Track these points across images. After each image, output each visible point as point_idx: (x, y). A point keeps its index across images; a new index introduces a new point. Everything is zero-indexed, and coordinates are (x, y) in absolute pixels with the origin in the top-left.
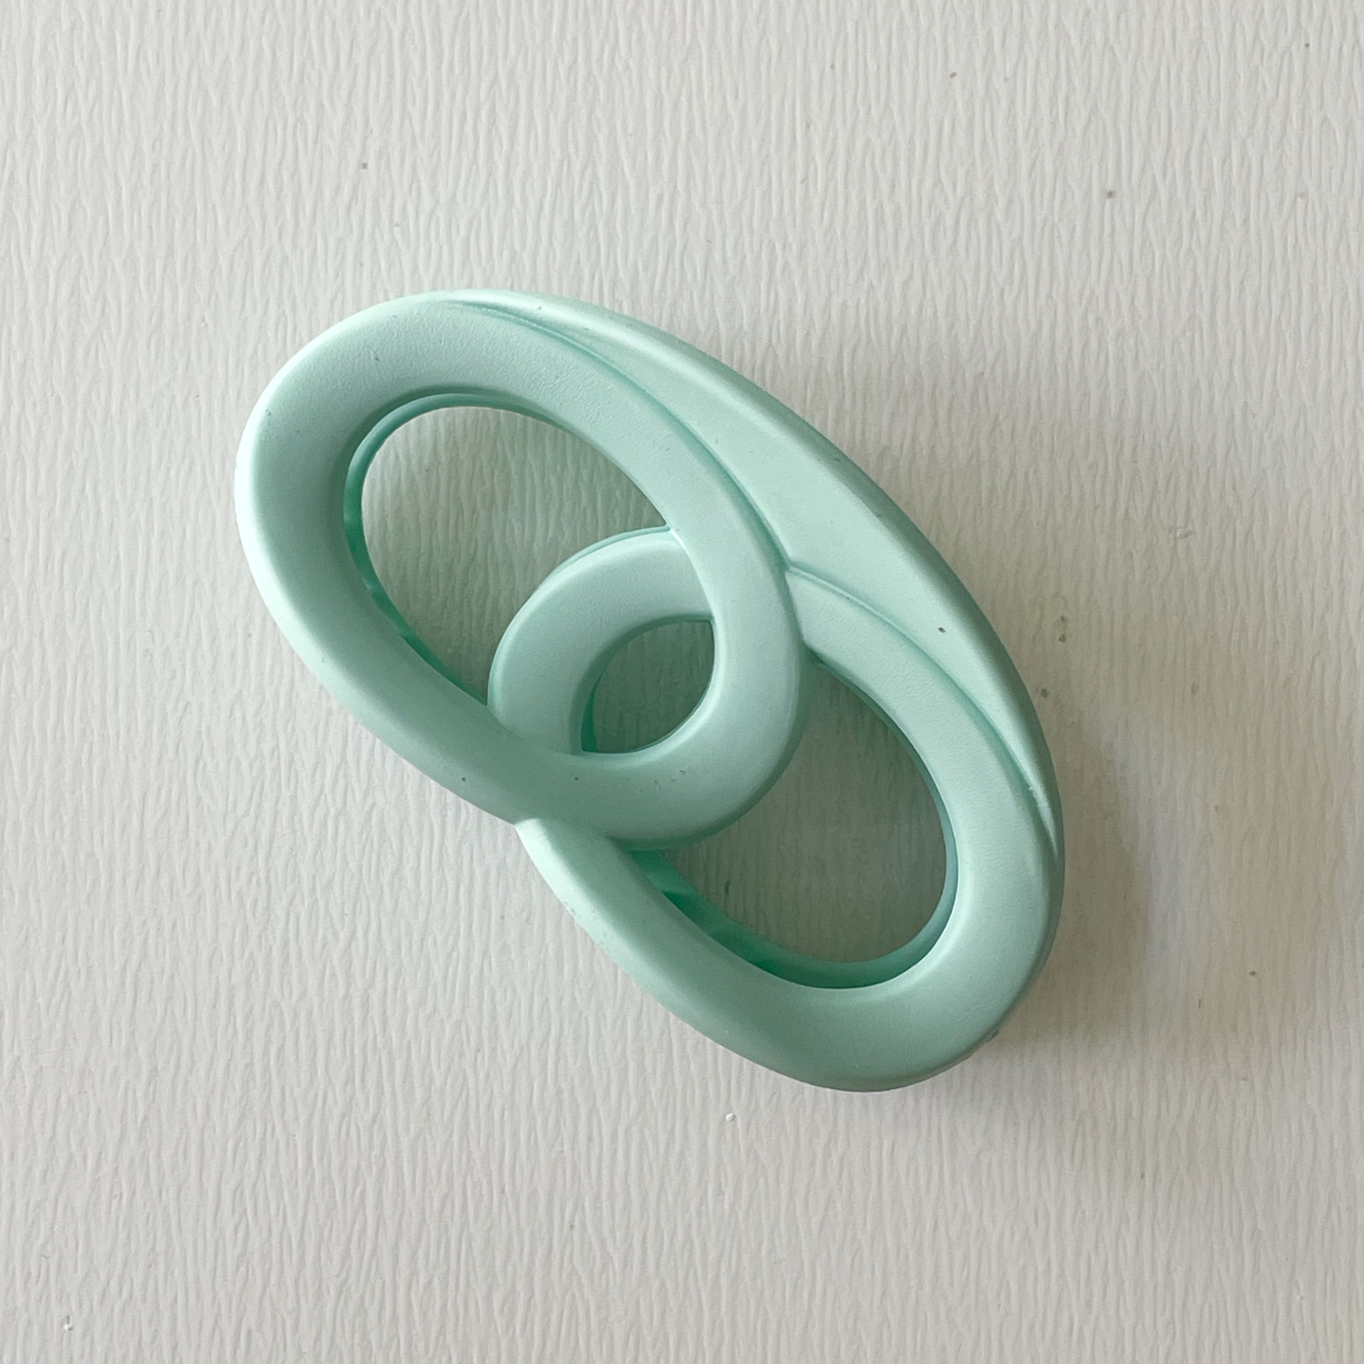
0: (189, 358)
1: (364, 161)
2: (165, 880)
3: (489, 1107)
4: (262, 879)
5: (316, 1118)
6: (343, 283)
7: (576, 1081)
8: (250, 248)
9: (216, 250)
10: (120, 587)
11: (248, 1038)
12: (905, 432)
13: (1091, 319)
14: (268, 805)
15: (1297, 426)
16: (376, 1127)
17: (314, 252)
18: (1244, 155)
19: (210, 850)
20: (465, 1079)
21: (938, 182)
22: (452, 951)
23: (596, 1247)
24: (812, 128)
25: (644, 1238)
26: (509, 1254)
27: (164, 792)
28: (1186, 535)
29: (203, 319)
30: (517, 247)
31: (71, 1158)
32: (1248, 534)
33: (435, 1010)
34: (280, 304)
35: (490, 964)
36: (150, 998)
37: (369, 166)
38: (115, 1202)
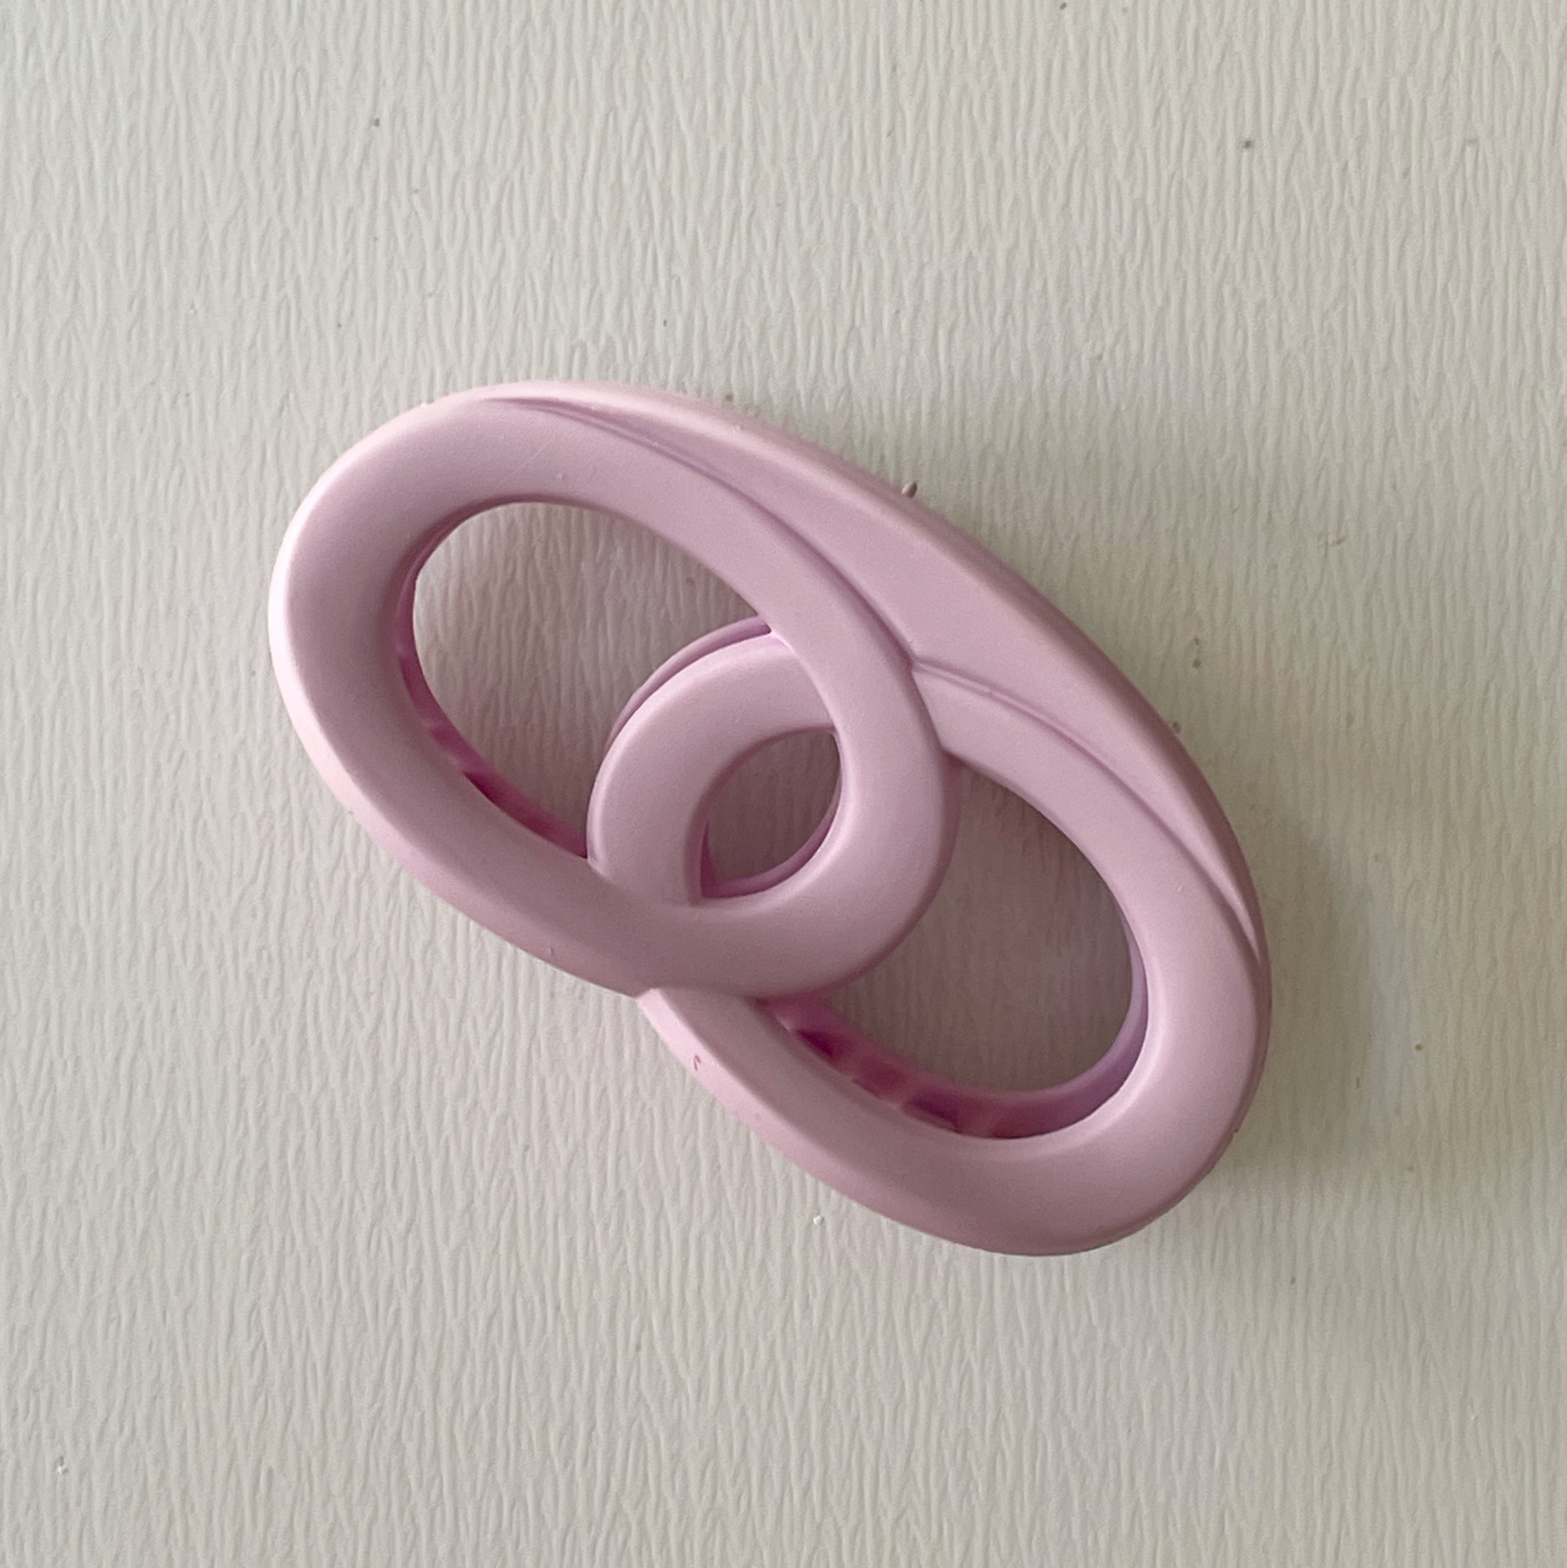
0: (176, 353)
1: (376, 117)
2: (161, 955)
3: (541, 1213)
4: (275, 956)
5: (342, 1230)
6: (354, 260)
7: (641, 1182)
8: (245, 220)
9: (205, 224)
10: (101, 620)
11: (261, 1138)
12: (1011, 425)
13: (1227, 290)
14: (280, 868)
15: (1466, 414)
16: (411, 1235)
17: (321, 223)
18: (1403, 97)
19: (213, 922)
20: (512, 1181)
21: (1046, 133)
22: (495, 1035)
23: (666, 1371)
24: (899, 71)
25: (721, 1360)
26: (566, 1380)
27: (158, 855)
28: (1339, 542)
29: (193, 306)
30: (557, 215)
31: (61, 1279)
32: (1411, 538)
33: (476, 1102)
34: (281, 286)
35: (539, 1051)
36: (148, 1093)
37: (382, 122)
38: (112, 1327)
